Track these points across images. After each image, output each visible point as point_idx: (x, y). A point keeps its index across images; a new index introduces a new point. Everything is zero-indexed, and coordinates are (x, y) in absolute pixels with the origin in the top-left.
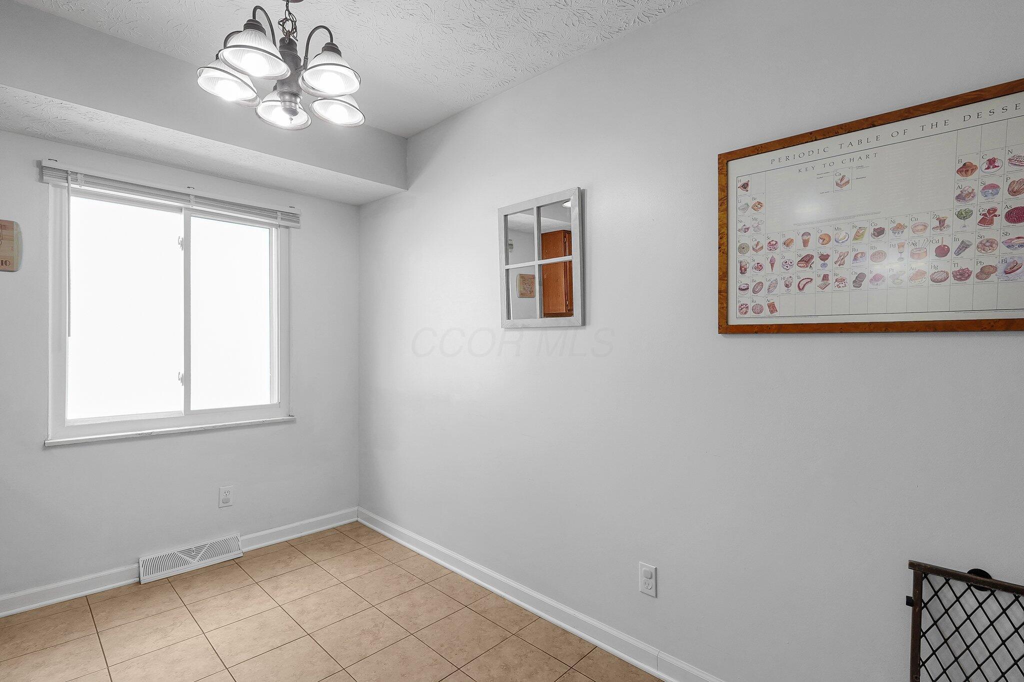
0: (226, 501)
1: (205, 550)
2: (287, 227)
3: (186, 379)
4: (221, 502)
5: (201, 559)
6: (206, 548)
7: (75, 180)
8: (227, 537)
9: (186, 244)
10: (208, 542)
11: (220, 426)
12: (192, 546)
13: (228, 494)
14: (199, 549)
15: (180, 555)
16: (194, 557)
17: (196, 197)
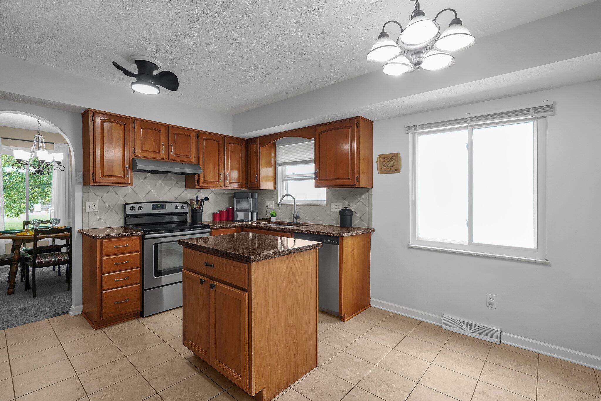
0: (491, 304)
1: (476, 327)
2: (544, 117)
3: (470, 224)
4: (488, 303)
5: (473, 332)
6: (477, 327)
7: (416, 129)
8: (491, 327)
9: (469, 147)
10: (480, 324)
11: (486, 255)
12: (470, 322)
13: (492, 300)
14: (473, 325)
15: (462, 323)
16: (469, 329)
17: (471, 118)
